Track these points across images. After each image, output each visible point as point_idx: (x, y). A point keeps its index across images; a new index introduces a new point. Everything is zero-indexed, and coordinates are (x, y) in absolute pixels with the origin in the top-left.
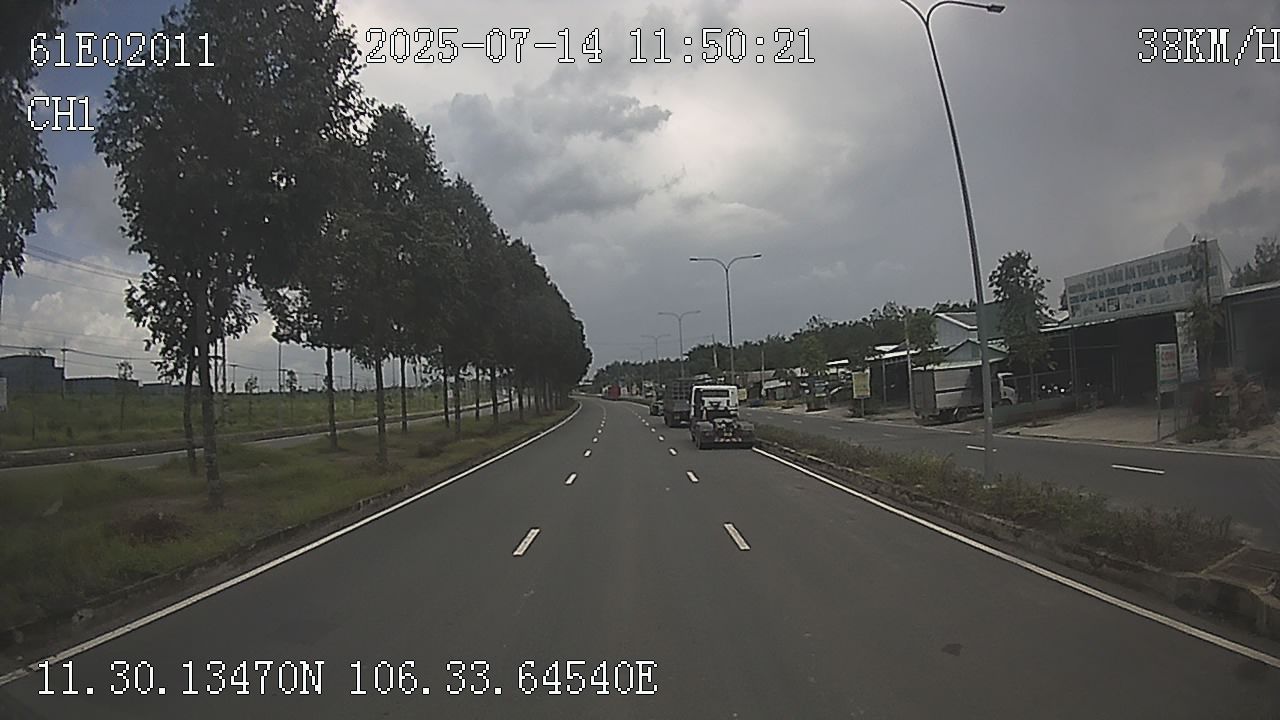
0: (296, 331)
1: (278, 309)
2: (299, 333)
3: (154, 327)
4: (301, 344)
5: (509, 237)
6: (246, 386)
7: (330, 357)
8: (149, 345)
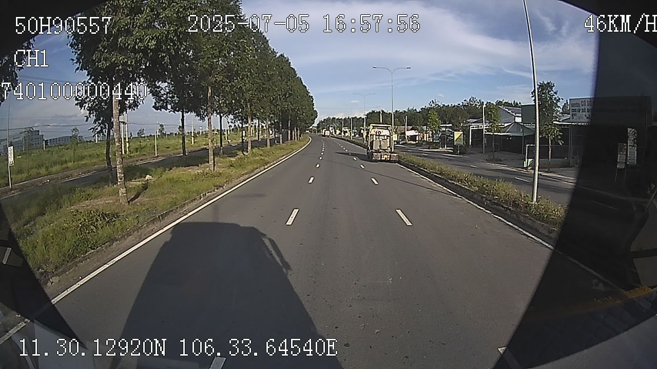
0: (165, 104)
1: (155, 94)
2: (167, 105)
3: (90, 109)
4: (168, 111)
5: (277, 53)
6: (138, 133)
7: (183, 116)
8: (88, 118)
